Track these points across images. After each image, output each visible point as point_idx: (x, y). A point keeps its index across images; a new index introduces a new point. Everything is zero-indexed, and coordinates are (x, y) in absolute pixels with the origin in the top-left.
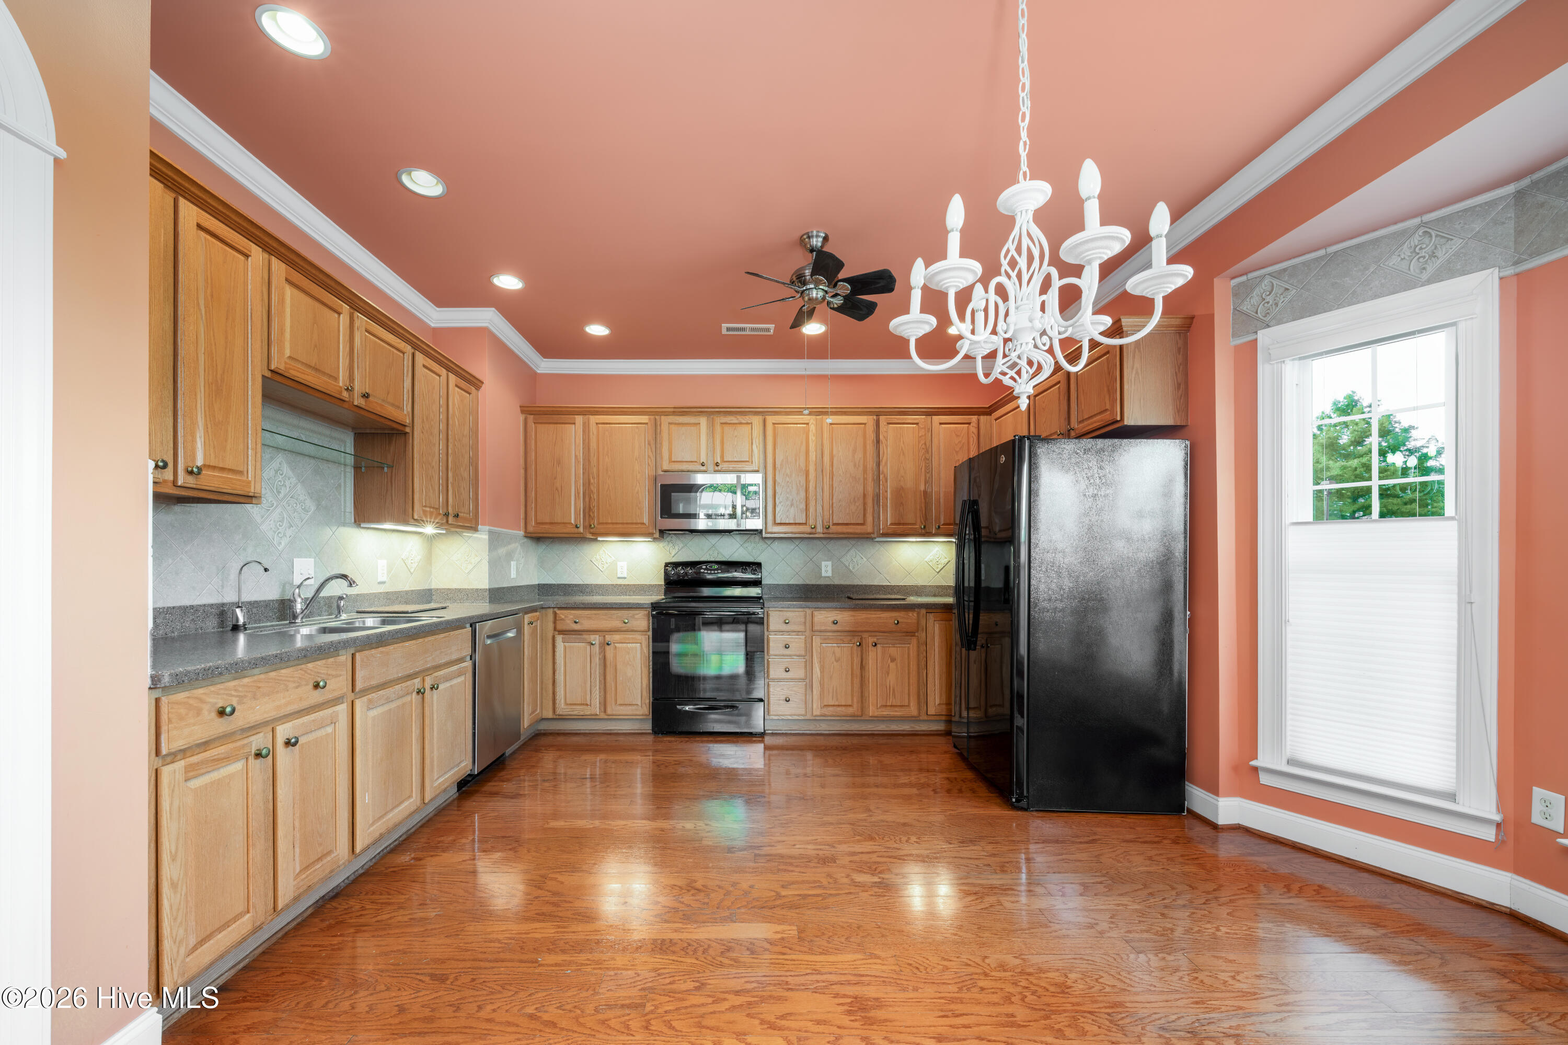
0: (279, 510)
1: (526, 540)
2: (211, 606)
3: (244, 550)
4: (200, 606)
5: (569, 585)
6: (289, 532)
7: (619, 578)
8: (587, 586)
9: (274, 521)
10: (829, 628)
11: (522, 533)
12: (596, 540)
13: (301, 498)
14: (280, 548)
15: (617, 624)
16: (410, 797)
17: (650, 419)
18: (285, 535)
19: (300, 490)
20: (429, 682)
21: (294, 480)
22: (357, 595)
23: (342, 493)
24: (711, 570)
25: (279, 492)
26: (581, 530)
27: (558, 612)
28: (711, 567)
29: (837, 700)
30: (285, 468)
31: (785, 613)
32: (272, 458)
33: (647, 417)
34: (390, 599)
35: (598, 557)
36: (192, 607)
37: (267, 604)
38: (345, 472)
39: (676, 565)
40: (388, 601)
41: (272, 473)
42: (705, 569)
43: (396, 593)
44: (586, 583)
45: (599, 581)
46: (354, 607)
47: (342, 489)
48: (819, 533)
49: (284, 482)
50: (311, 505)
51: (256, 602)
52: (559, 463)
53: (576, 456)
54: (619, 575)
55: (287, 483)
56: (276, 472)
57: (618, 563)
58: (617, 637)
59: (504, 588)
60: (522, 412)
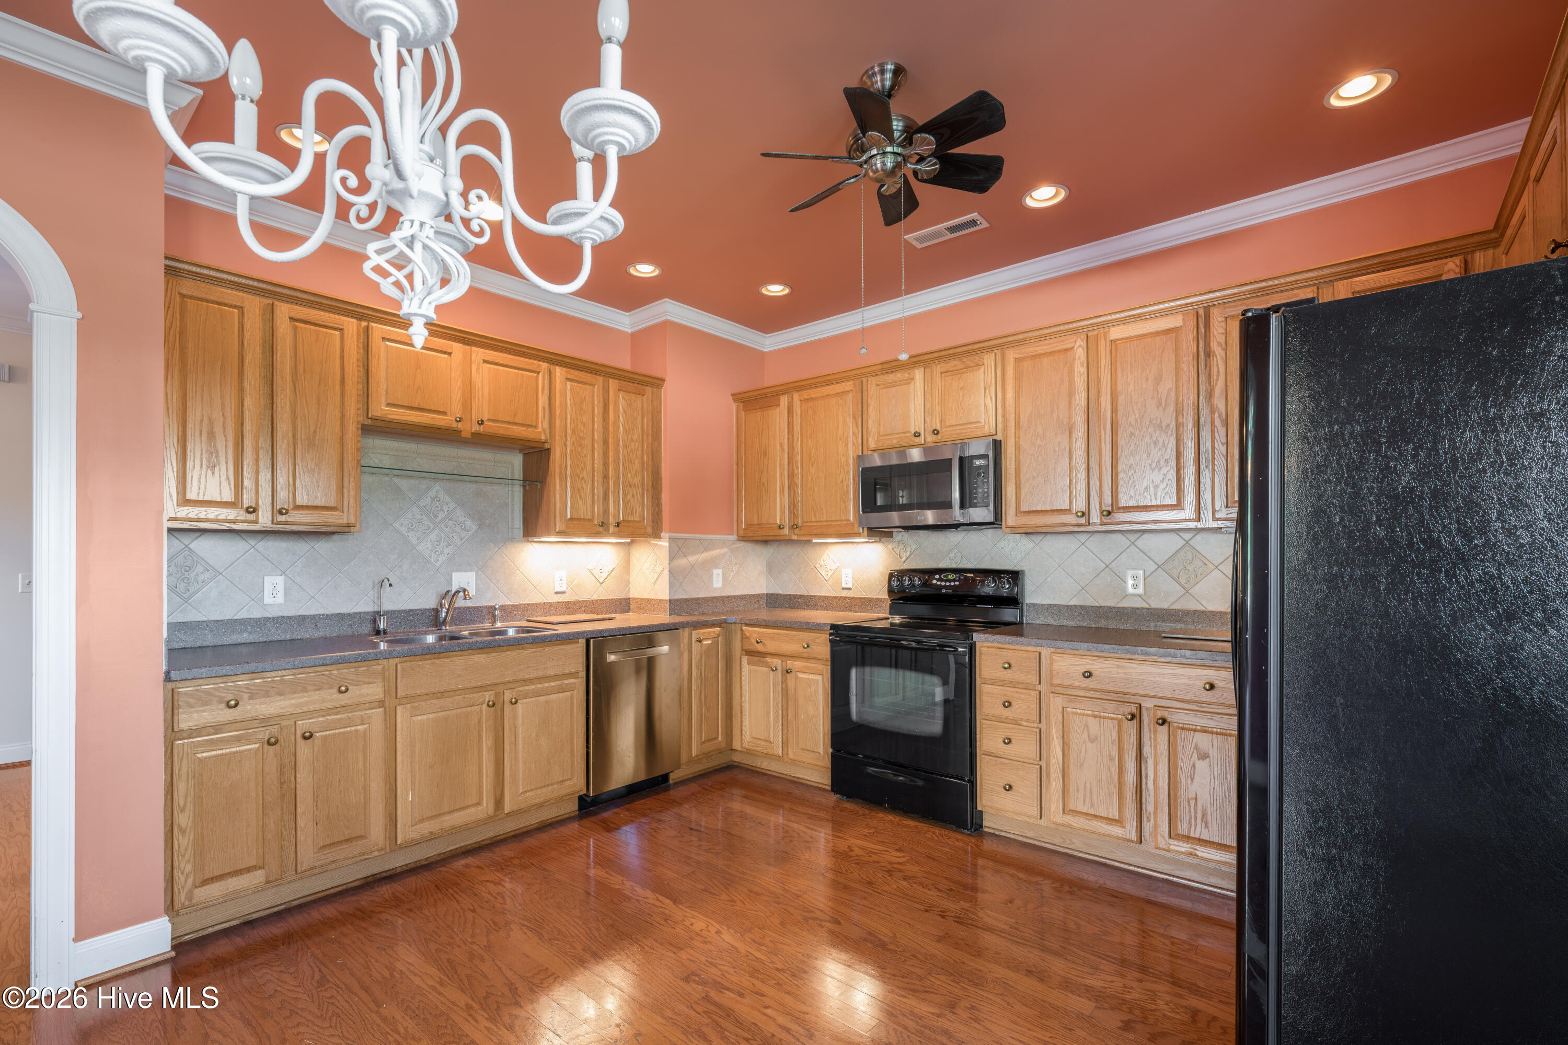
0: (437, 531)
1: (742, 544)
2: (367, 613)
3: (400, 567)
4: (357, 613)
5: (795, 596)
6: (446, 551)
7: (844, 589)
8: (811, 597)
9: (431, 541)
10: (1077, 684)
11: (735, 537)
12: (809, 541)
13: (462, 519)
14: (438, 564)
15: (795, 648)
16: (479, 804)
17: (855, 384)
18: (442, 553)
19: (460, 514)
20: (508, 695)
21: (452, 505)
22: (528, 604)
23: (510, 511)
24: (946, 581)
25: (436, 516)
26: (786, 531)
27: (744, 628)
28: (946, 576)
29: (1092, 805)
30: (442, 495)
31: (1004, 653)
32: (428, 488)
33: (851, 383)
34: (571, 608)
35: (822, 562)
36: (349, 614)
37: (423, 612)
38: (513, 491)
39: (902, 573)
40: (569, 610)
41: (429, 500)
42: (938, 580)
43: (578, 602)
44: (811, 594)
45: (823, 593)
46: (524, 615)
47: (510, 507)
48: (1095, 524)
49: (442, 507)
50: (472, 525)
51: (411, 610)
52: (765, 454)
53: (781, 444)
54: (844, 585)
55: (445, 509)
56: (433, 499)
57: (843, 570)
58: (797, 664)
59: (698, 599)
60: (735, 400)
